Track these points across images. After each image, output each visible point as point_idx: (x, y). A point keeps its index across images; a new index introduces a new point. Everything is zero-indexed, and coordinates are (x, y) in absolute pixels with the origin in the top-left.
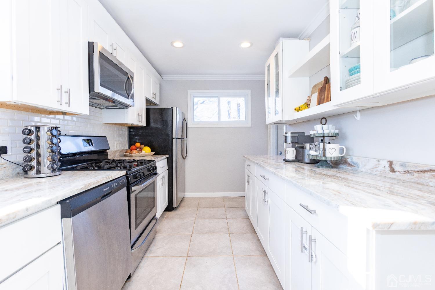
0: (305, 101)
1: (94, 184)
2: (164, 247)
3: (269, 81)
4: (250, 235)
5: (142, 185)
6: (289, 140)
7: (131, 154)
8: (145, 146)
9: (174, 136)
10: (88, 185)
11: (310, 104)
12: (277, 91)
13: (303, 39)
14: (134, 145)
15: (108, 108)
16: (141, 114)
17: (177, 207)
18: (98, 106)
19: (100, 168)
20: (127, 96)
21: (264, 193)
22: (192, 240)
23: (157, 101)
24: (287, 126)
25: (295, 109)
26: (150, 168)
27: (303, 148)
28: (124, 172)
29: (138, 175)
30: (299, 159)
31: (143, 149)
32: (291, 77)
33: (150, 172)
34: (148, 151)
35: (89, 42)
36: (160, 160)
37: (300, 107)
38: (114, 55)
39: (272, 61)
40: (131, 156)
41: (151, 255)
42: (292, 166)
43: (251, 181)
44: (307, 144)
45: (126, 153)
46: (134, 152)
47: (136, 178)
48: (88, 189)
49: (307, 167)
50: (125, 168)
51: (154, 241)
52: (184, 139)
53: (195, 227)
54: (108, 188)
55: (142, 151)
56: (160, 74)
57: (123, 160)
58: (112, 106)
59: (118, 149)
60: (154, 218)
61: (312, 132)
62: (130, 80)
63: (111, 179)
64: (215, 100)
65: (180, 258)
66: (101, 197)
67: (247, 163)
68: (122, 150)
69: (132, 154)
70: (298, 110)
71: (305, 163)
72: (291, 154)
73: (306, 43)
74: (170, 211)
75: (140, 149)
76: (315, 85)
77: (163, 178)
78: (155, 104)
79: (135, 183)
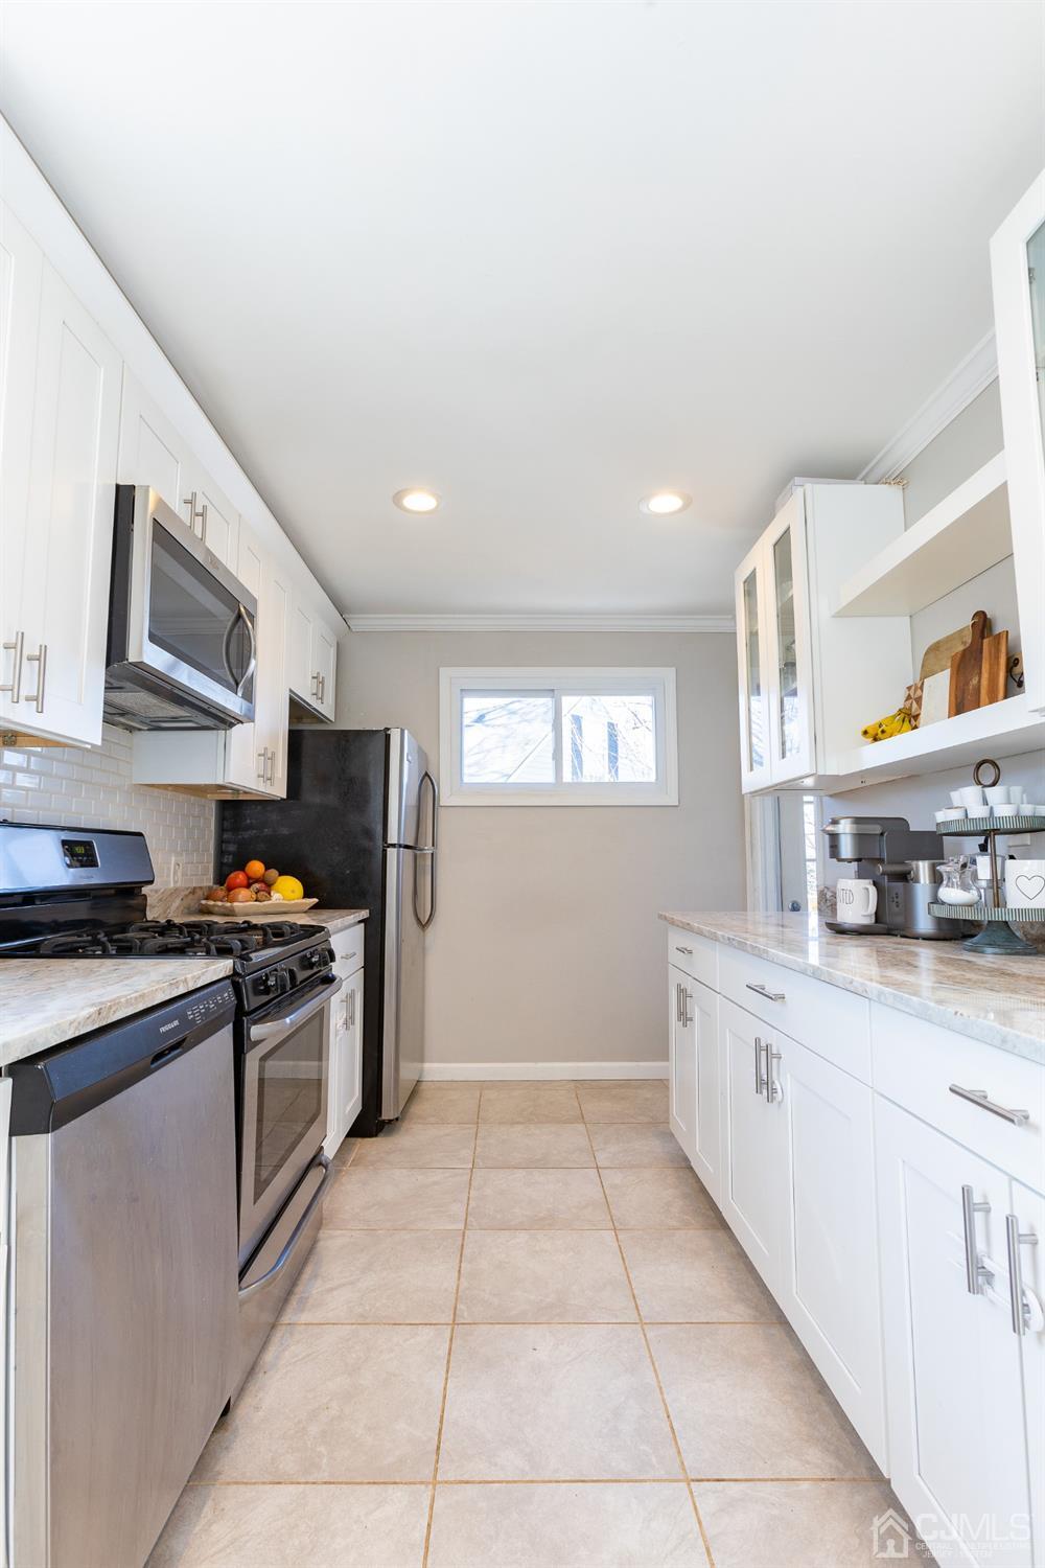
0: (899, 703)
1: (128, 1003)
2: (352, 1283)
3: (753, 636)
4: (697, 1237)
5: (288, 1020)
6: (847, 848)
7: (229, 904)
8: (280, 875)
9: (393, 838)
10: (110, 1007)
11: (918, 715)
12: (788, 667)
13: (877, 483)
14: (243, 869)
15: (156, 726)
16: (273, 754)
17: (397, 1119)
18: (122, 720)
19: (126, 951)
20: (233, 683)
21: (764, 1053)
22: (465, 1251)
23: (326, 708)
24: (826, 799)
25: (865, 733)
26: (312, 957)
27: (905, 877)
28: (223, 967)
29: (271, 982)
30: (889, 924)
31: (275, 886)
32: (839, 615)
33: (310, 972)
34: (293, 891)
35: (118, 486)
36: (341, 930)
37: (880, 726)
38: (198, 532)
39: (761, 559)
40: (230, 913)
41: (305, 1317)
42: (862, 951)
43: (697, 1014)
44: (921, 863)
45: (207, 899)
46: (240, 897)
47: (267, 991)
48: (110, 1021)
49: (926, 954)
50: (224, 952)
51: (314, 1259)
52: (423, 850)
53: (472, 1204)
54: (176, 1023)
55: (269, 894)
56: (341, 608)
57: (209, 925)
58: (174, 719)
59: (179, 885)
60: (317, 1161)
61: (942, 816)
62: (244, 622)
63: (182, 990)
64: (544, 703)
65: (427, 1329)
66: (151, 1058)
67: (676, 939)
68: (195, 888)
69: (235, 904)
70: (876, 735)
71: (917, 938)
72: (858, 901)
73: (890, 494)
74: (371, 1136)
75: (264, 885)
76: (938, 642)
77: (351, 996)
78: (317, 717)
79: (261, 1013)
